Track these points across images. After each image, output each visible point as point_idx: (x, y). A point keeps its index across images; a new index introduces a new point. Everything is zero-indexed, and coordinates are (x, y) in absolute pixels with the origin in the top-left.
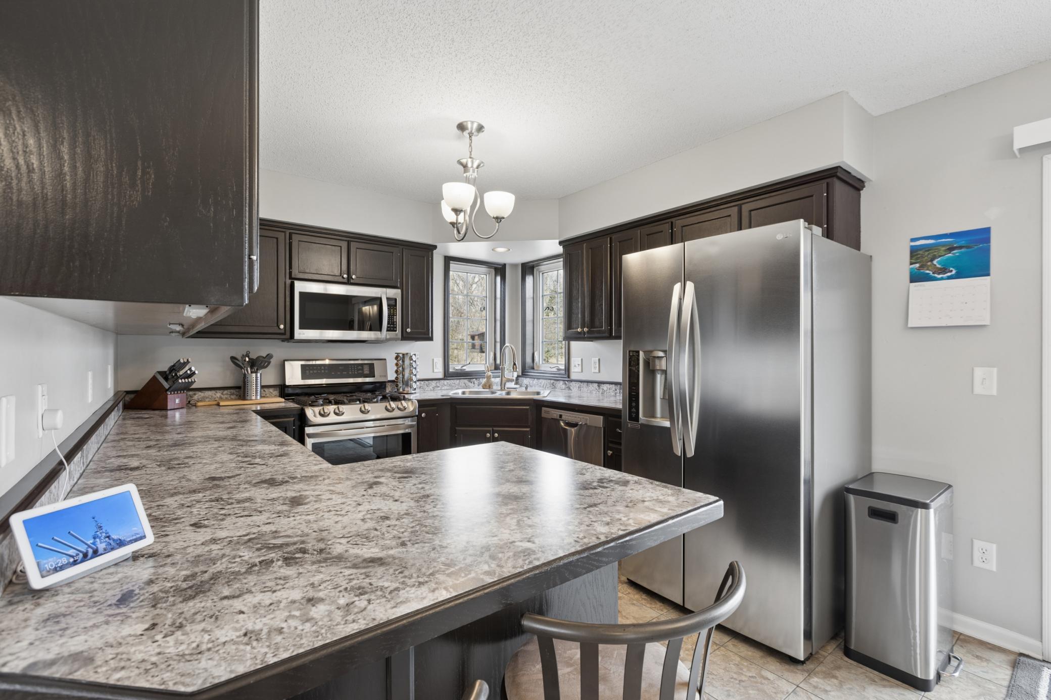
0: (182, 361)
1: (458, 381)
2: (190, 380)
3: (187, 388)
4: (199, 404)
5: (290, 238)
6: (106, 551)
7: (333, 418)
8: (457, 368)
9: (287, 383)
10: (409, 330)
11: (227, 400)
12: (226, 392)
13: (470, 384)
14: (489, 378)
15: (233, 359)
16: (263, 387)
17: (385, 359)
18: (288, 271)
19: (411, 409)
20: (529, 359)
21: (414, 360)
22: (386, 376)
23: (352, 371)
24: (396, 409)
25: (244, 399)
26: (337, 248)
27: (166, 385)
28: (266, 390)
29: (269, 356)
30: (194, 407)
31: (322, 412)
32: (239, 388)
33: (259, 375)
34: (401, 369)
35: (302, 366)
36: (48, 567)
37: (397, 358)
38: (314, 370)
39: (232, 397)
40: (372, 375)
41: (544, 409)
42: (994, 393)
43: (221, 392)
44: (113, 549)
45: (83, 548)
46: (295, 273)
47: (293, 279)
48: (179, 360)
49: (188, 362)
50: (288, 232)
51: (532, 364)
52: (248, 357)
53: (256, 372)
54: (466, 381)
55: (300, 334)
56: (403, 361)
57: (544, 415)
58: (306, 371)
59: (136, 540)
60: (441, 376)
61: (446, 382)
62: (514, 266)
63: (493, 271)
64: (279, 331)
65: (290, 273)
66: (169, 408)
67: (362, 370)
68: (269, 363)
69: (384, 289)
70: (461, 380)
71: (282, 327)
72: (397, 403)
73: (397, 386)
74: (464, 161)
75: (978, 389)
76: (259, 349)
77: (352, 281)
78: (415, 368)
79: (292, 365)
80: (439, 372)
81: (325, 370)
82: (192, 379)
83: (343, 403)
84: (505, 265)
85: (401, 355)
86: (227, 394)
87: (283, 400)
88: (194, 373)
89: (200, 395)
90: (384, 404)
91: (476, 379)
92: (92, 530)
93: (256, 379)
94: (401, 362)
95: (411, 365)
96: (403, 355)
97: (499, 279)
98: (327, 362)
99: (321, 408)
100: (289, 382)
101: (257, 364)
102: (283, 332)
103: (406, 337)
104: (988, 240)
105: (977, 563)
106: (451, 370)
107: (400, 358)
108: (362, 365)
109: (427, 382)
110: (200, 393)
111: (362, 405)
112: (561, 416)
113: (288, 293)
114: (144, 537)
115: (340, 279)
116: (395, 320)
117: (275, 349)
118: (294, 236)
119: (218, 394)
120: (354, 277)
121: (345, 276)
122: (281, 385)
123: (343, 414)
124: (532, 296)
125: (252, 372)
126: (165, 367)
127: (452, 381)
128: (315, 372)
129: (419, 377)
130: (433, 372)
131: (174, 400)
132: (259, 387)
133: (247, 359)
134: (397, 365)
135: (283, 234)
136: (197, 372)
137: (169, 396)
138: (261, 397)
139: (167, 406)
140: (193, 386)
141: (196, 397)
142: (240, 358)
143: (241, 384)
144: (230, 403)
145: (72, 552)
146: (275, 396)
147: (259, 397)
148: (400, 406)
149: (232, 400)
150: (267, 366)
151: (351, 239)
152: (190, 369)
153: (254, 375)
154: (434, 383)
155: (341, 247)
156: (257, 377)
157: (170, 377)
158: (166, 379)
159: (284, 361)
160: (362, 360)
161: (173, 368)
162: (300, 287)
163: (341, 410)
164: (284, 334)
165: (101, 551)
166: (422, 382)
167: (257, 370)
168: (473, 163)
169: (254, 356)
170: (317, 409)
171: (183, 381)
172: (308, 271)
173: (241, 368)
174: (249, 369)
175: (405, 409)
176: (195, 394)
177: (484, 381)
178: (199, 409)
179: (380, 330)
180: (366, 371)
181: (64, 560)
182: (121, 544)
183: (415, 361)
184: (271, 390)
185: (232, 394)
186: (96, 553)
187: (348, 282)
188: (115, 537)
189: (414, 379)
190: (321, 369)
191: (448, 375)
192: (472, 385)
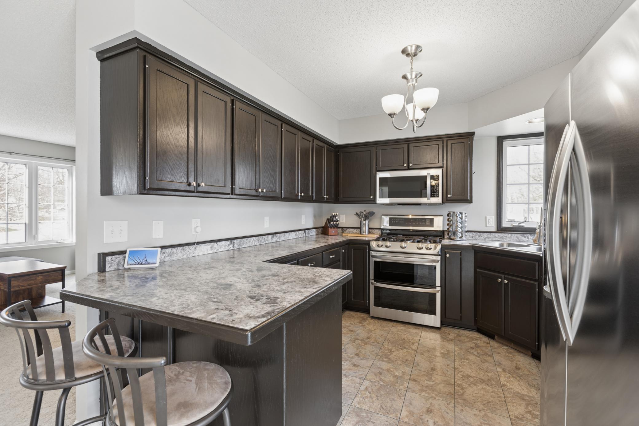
0: (333, 214)
1: (510, 235)
6: (144, 264)
7: (383, 248)
8: (513, 224)
10: (449, 197)
13: (524, 239)
19: (436, 249)
21: (461, 217)
23: (418, 223)
25: (361, 234)
27: (329, 225)
31: (378, 245)
33: (367, 222)
35: (389, 218)
36: (129, 263)
37: (448, 215)
38: (396, 221)
40: (432, 226)
43: (356, 229)
44: (146, 264)
45: (139, 261)
46: (379, 167)
47: (378, 171)
49: (336, 215)
50: (375, 146)
54: (518, 235)
55: (379, 201)
58: (392, 222)
59: (153, 264)
60: (494, 229)
61: (497, 235)
64: (370, 199)
66: (329, 235)
67: (425, 222)
70: (513, 235)
71: (371, 196)
77: (410, 168)
78: (461, 223)
79: (384, 218)
80: (492, 225)
81: (402, 221)
85: (451, 213)
90: (416, 244)
91: (531, 234)
92: (143, 258)
94: (451, 218)
100: (384, 227)
103: (447, 201)
106: (504, 225)
107: (451, 215)
108: (423, 219)
109: (479, 234)
111: (402, 243)
114: (156, 264)
115: (403, 167)
116: (437, 190)
118: (378, 148)
120: (411, 165)
121: (405, 165)
122: (380, 229)
123: (390, 247)
127: (504, 234)
128: (397, 222)
130: (486, 226)
131: (332, 231)
132: (367, 229)
134: (449, 220)
135: (373, 147)
137: (329, 229)
145: (136, 261)
147: (367, 234)
151: (409, 142)
152: (335, 218)
153: (365, 222)
154: (485, 235)
155: (403, 148)
158: (329, 222)
159: (379, 215)
160: (427, 216)
161: (331, 217)
162: (379, 175)
163: (389, 244)
164: (374, 201)
165: (143, 264)
166: (475, 234)
173: (360, 218)
174: (363, 219)
179: (426, 197)
181: (134, 263)
182: (149, 263)
184: (376, 231)
186: (141, 264)
187: (408, 168)
188: (148, 261)
190: (400, 221)
191: (500, 229)
192: (526, 239)
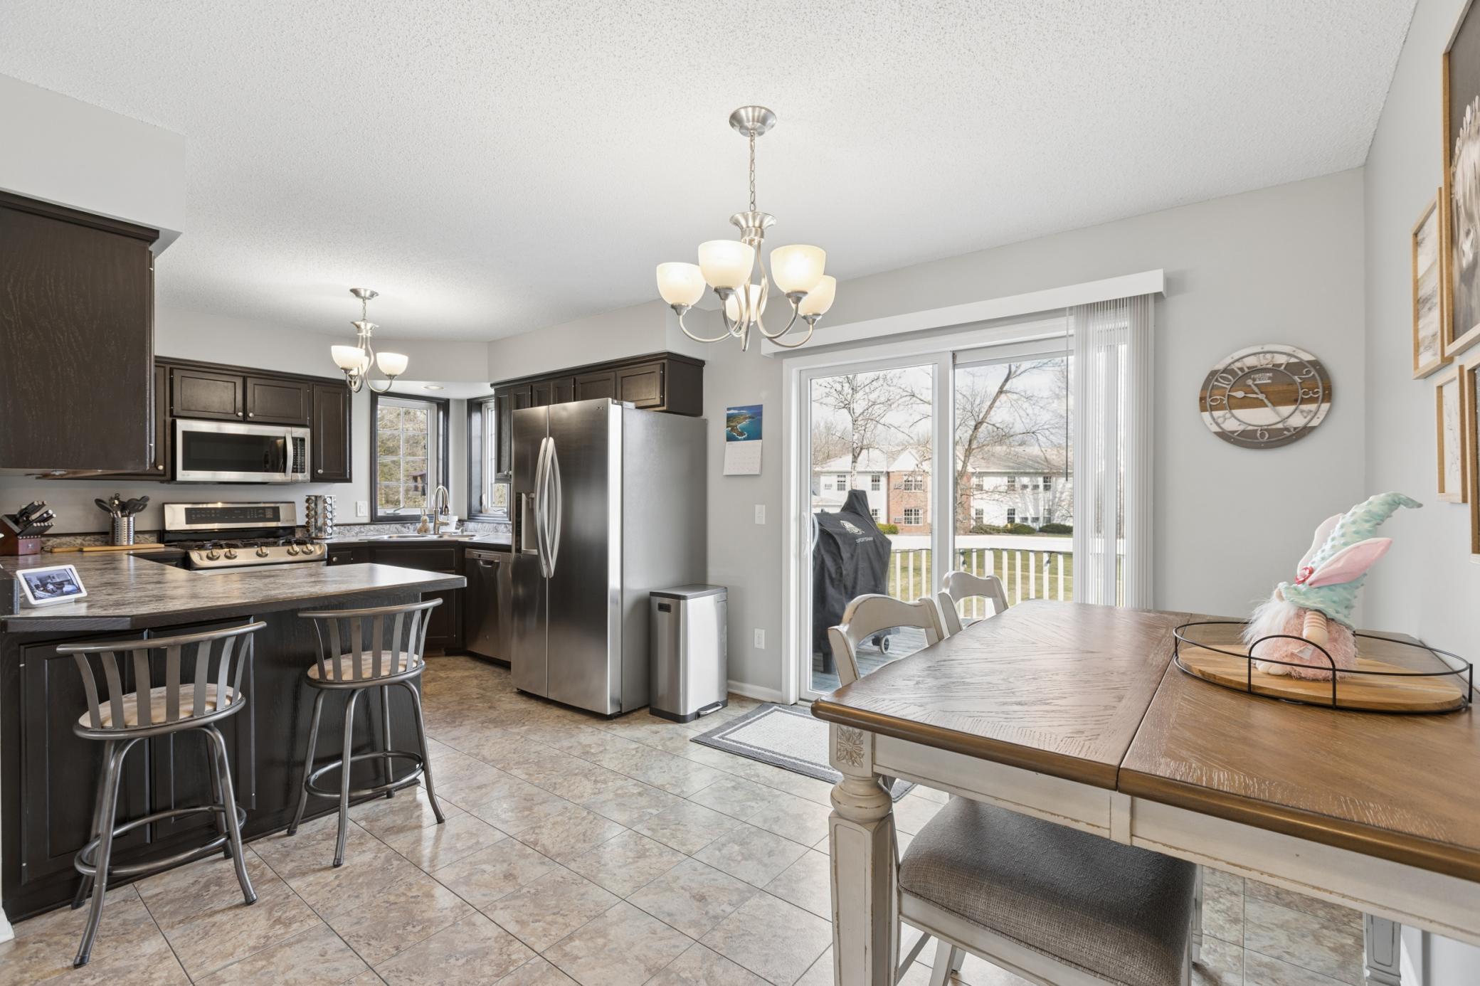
0: (36, 504)
1: (388, 526)
2: (46, 524)
3: (41, 533)
4: (56, 550)
5: (171, 373)
7: (223, 562)
8: (388, 512)
9: (168, 528)
10: (320, 471)
11: (89, 545)
12: (88, 538)
13: (403, 529)
14: (425, 522)
15: (99, 502)
16: (136, 533)
17: (293, 502)
18: (168, 408)
19: (319, 552)
20: (475, 502)
21: (329, 502)
22: (294, 520)
24: (301, 552)
25: (113, 544)
26: (230, 384)
27: (16, 529)
28: (139, 535)
29: (145, 499)
30: (49, 554)
31: (210, 556)
32: (106, 533)
33: (131, 519)
34: (313, 513)
35: (186, 509)
37: (307, 501)
38: (202, 513)
39: (96, 543)
40: (278, 519)
41: (467, 550)
42: (764, 523)
43: (82, 537)
46: (177, 410)
47: (174, 417)
48: (33, 503)
49: (43, 505)
50: (168, 367)
51: (479, 508)
52: (118, 499)
53: (128, 516)
54: (398, 526)
55: (182, 475)
56: (316, 505)
57: (467, 556)
58: (191, 516)
60: (367, 520)
61: (372, 527)
62: (459, 401)
63: (435, 406)
64: (157, 472)
65: (171, 411)
66: (20, 553)
67: (264, 514)
68: (145, 506)
69: (289, 429)
70: (391, 525)
71: (161, 467)
72: (301, 547)
73: (308, 531)
74: (357, 323)
75: (757, 522)
76: (133, 491)
77: (248, 419)
78: (331, 512)
79: (173, 509)
80: (364, 515)
81: (215, 513)
82: (49, 522)
83: (236, 547)
84: (448, 401)
85: (313, 498)
86: (90, 540)
87: (163, 545)
88: (51, 517)
89: (53, 541)
90: (286, 548)
91: (411, 523)
93: (128, 525)
94: (313, 505)
95: (325, 508)
96: (316, 497)
97: (441, 414)
98: (219, 505)
99: (209, 551)
100: (168, 527)
101: (129, 507)
102: (162, 473)
103: (315, 478)
104: (760, 414)
105: (756, 646)
106: (379, 514)
107: (312, 502)
108: (264, 508)
109: (348, 527)
110: (55, 539)
111: (259, 549)
112: (480, 556)
113: (168, 432)
115: (234, 417)
117: (154, 492)
118: (175, 371)
119: (79, 540)
120: (251, 415)
121: (240, 414)
122: (160, 531)
123: (235, 557)
124: (479, 434)
125: (122, 516)
126: (15, 511)
127: (380, 526)
128: (204, 516)
129: (335, 522)
130: (357, 516)
131: (25, 545)
132: (132, 534)
133: (117, 502)
134: (308, 508)
135: (162, 369)
136: (54, 515)
137: (20, 541)
138: (134, 543)
139: (17, 551)
140: (48, 532)
141: (50, 543)
142: (108, 502)
143: (108, 529)
144: (95, 549)
146: (153, 542)
147: (131, 543)
148: (305, 550)
149: (96, 546)
150: (143, 509)
151: (246, 375)
152: (47, 512)
153: (125, 519)
154: (355, 528)
155: (235, 383)
156: (129, 522)
157: (21, 520)
158: (16, 522)
159: (164, 504)
160: (264, 503)
161: (26, 512)
162: (183, 426)
163: (232, 553)
164: (164, 475)
166: (342, 528)
167: (129, 513)
168: (366, 325)
169: (125, 499)
170: (204, 553)
171: (39, 524)
172: (193, 408)
173: (109, 511)
174: (119, 512)
175: (311, 552)
176: (49, 540)
177: (419, 526)
178: (55, 555)
179: (284, 471)
180: (269, 514)
183: (331, 505)
184: (147, 536)
185: (98, 540)
187: (245, 420)
189: (329, 523)
190: (211, 514)
191: (375, 519)
192: (406, 530)
